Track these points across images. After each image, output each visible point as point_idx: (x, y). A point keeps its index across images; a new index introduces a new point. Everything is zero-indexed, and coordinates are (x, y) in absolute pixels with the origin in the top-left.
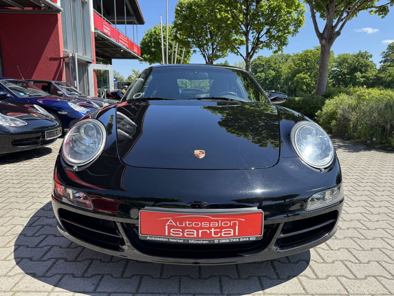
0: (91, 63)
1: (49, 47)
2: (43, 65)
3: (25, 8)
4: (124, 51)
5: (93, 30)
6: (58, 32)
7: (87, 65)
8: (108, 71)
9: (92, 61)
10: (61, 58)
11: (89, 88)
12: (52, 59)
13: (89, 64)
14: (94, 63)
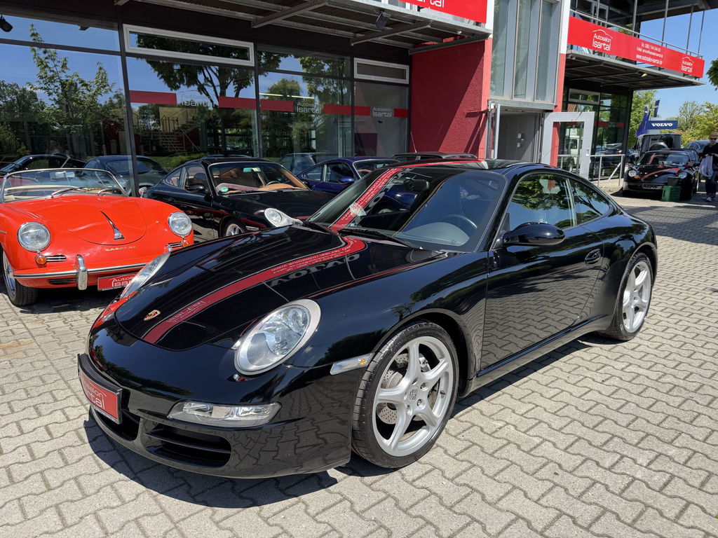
0: (552, 111)
1: (467, 97)
2: (457, 125)
3: (444, 41)
4: (649, 74)
5: (563, 49)
6: (482, 69)
7: (543, 116)
8: (583, 122)
9: (552, 108)
10: (482, 112)
11: (541, 156)
12: (470, 115)
13: (546, 114)
14: (557, 111)
